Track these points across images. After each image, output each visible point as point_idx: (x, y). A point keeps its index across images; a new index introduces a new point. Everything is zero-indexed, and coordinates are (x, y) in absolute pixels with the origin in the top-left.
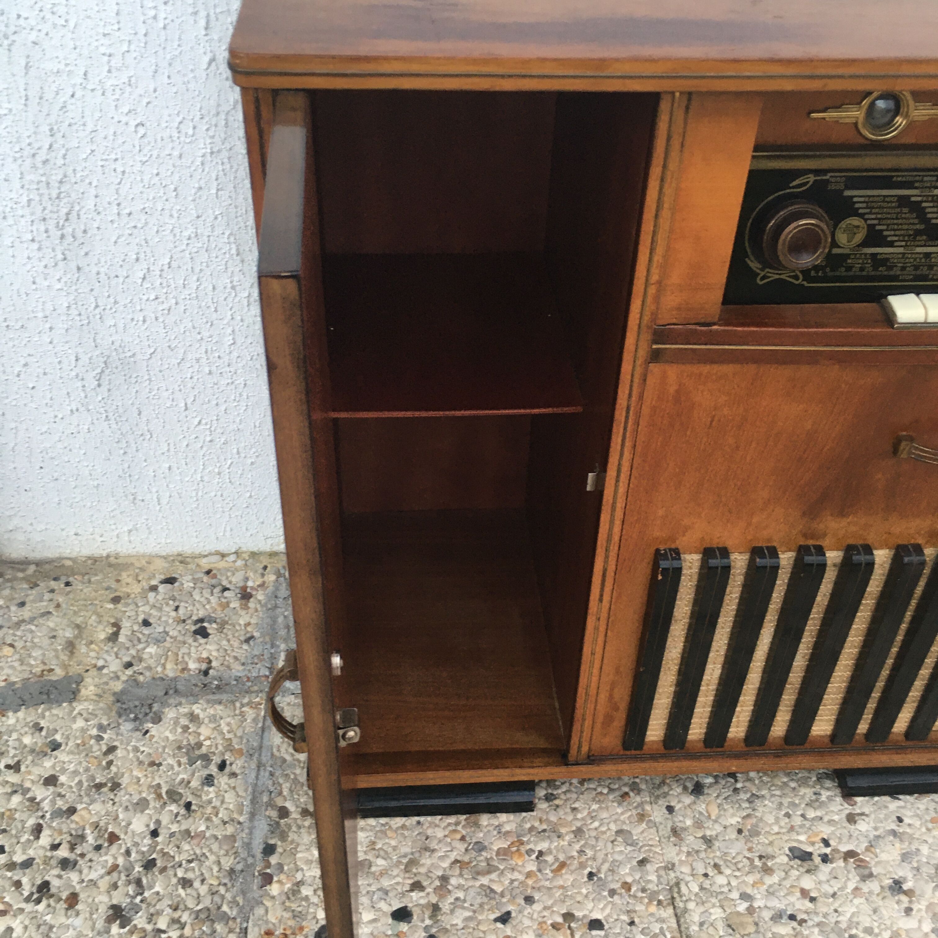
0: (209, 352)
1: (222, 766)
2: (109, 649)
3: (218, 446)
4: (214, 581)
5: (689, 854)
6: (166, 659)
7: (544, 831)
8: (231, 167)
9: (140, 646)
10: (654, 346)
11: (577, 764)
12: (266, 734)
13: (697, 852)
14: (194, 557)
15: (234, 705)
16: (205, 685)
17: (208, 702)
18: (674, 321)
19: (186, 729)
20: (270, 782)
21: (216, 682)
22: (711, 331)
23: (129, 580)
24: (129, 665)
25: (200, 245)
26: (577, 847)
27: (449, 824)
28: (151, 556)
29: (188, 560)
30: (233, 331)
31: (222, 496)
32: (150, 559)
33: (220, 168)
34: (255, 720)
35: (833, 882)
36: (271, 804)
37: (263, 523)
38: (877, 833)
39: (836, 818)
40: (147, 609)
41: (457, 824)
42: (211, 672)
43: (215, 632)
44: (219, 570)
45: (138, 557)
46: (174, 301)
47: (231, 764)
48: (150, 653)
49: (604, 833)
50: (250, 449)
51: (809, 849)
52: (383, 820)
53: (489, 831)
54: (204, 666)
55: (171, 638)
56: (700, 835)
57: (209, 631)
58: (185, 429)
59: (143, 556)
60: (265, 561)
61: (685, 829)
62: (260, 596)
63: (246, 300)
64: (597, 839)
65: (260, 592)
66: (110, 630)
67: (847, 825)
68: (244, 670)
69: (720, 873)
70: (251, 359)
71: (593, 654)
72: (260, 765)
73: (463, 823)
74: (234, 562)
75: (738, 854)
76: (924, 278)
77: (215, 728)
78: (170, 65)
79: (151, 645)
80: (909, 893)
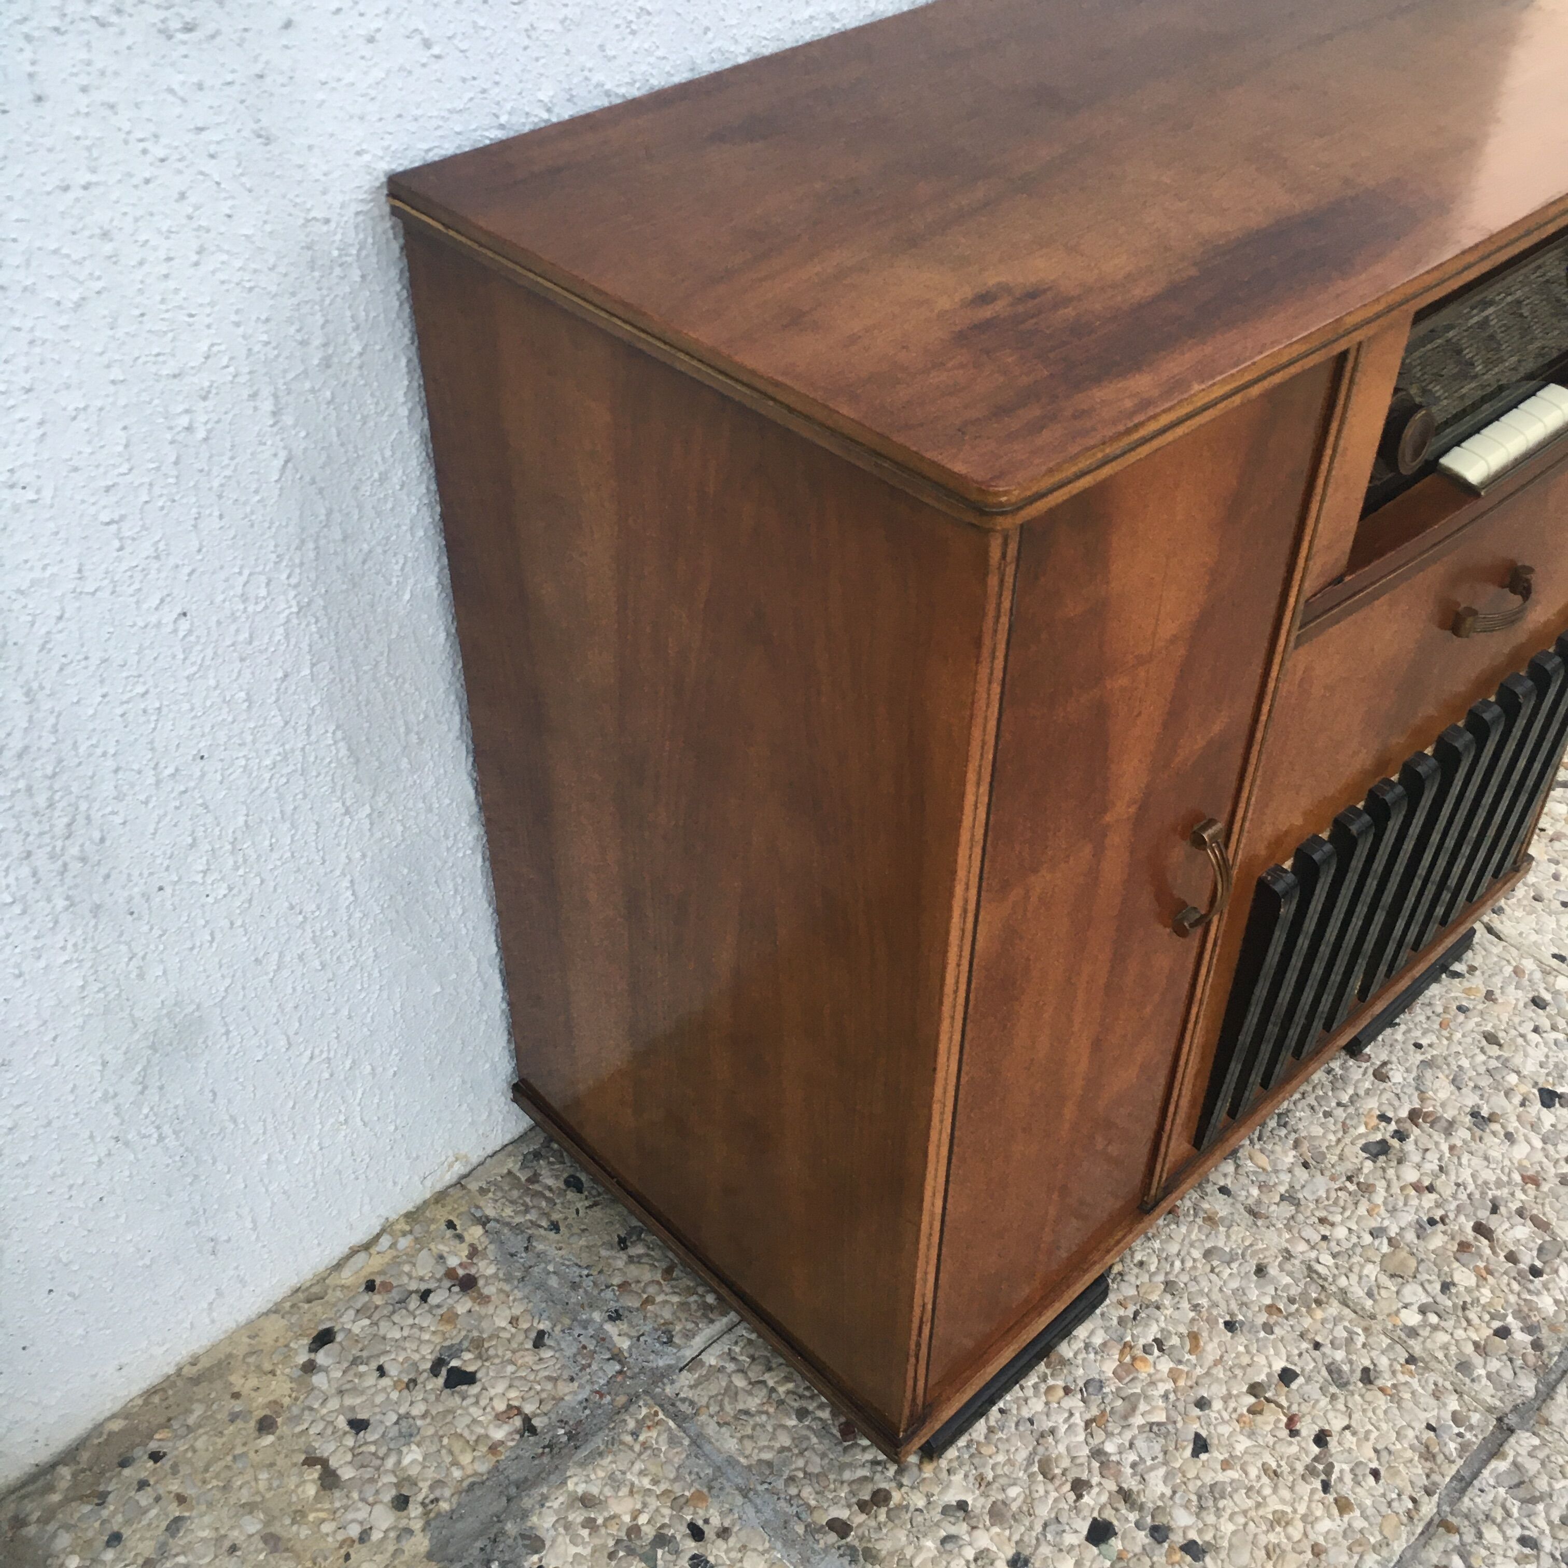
0: (318, 934)
1: (697, 1533)
2: (345, 1501)
3: (342, 1078)
4: (395, 1295)
5: (1288, 1228)
6: (451, 1452)
7: (1136, 1314)
8: (330, 619)
9: (390, 1463)
10: (1299, 633)
11: (1157, 1203)
12: (707, 1448)
13: (1293, 1217)
14: (321, 1279)
15: (622, 1443)
16: (550, 1446)
17: (583, 1464)
18: (1314, 591)
19: (590, 1523)
20: (783, 1504)
21: (561, 1432)
23: (253, 1382)
24: (401, 1503)
25: (290, 768)
26: (1185, 1305)
27: (1035, 1386)
28: (250, 1323)
29: (314, 1290)
30: (352, 882)
31: (352, 1154)
32: (252, 1328)
33: (313, 628)
34: (673, 1441)
35: (1428, 1155)
36: (812, 1530)
37: (416, 1158)
38: (1414, 1074)
39: (1367, 1085)
40: (334, 1404)
41: (1044, 1379)
42: (536, 1422)
43: (479, 1363)
44: (382, 1273)
45: (231, 1338)
46: (258, 881)
47: (706, 1521)
48: (414, 1461)
49: (1194, 1268)
50: (390, 1053)
51: (1378, 1137)
52: (962, 1442)
53: (1084, 1360)
54: (518, 1422)
55: (424, 1416)
56: (1277, 1199)
57: (470, 1369)
58: (290, 1081)
59: (239, 1329)
60: (441, 1214)
61: (1259, 1202)
62: (485, 1268)
63: (367, 821)
64: (1195, 1279)
65: (482, 1264)
66: (315, 1473)
67: (1383, 1085)
68: (581, 1386)
69: (1332, 1225)
70: (382, 910)
72: (745, 1492)
73: (1048, 1372)
74: (393, 1246)
75: (1328, 1191)
77: (631, 1493)
78: (220, 497)
79: (405, 1450)
80: (1491, 1118)
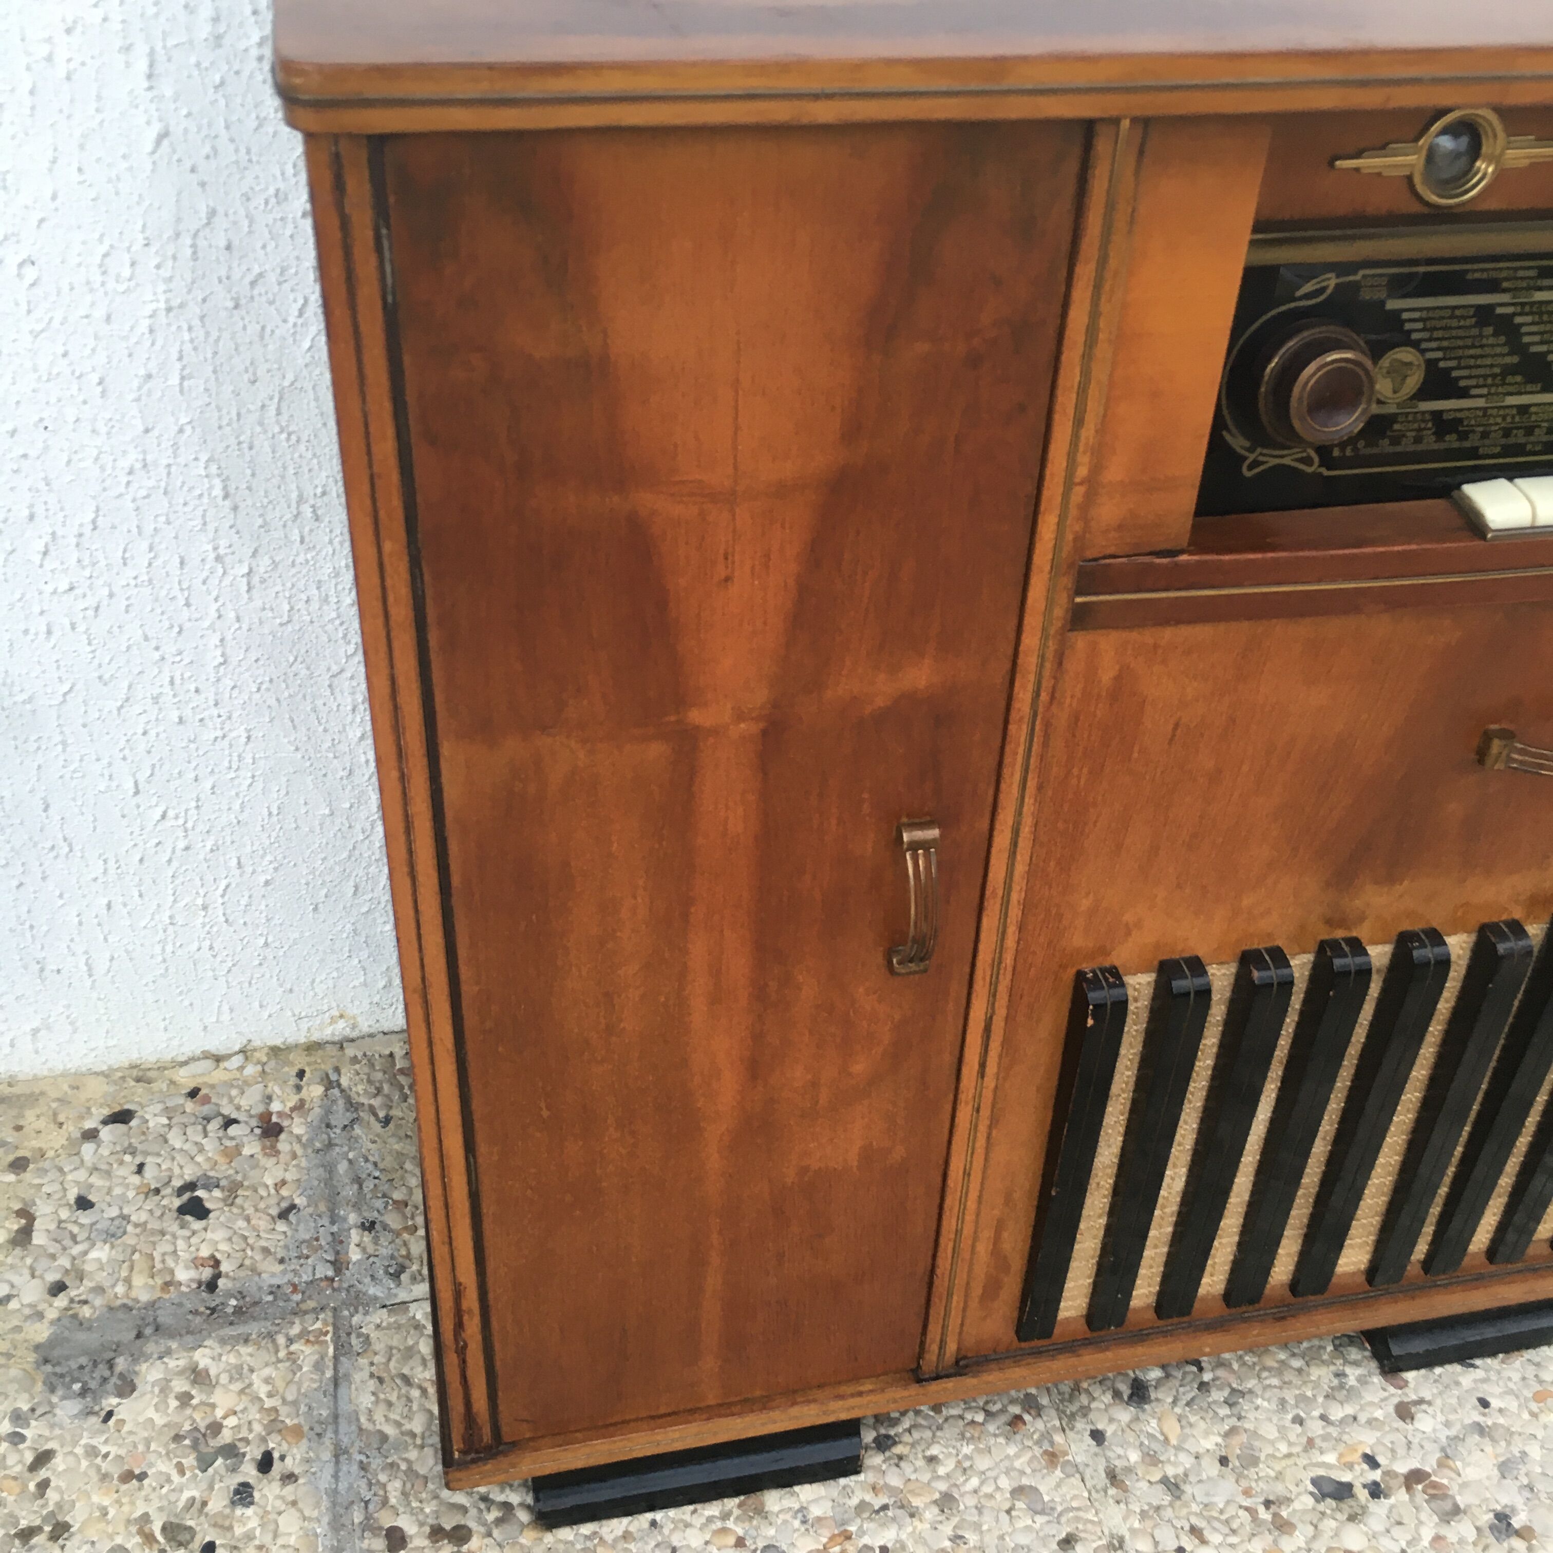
0: (178, 681)
1: (265, 1464)
2: (17, 1261)
3: (201, 857)
4: (206, 1110)
5: (1143, 1515)
6: (132, 1268)
7: (885, 1507)
8: (207, 334)
9: (76, 1250)
10: (1078, 600)
11: (937, 1378)
12: (342, 1391)
13: (1158, 1509)
14: (162, 1069)
15: (274, 1341)
16: (213, 1310)
17: (223, 1341)
18: (1112, 550)
19: (185, 1399)
20: (363, 1483)
21: (233, 1302)
22: (1176, 564)
23: (41, 1124)
24: (58, 1288)
25: (151, 483)
26: (947, 1529)
27: (710, 1520)
28: (78, 1075)
29: (151, 1074)
30: (222, 640)
31: (211, 948)
32: (77, 1080)
33: (186, 336)
34: (318, 1367)
35: (1396, 1531)
36: (369, 1526)
37: (291, 991)
38: (1453, 1432)
39: (1379, 1414)
40: (81, 1175)
41: (725, 1516)
42: (221, 1282)
43: (221, 1205)
44: (213, 1087)
45: (55, 1079)
46: (106, 591)
47: (282, 1458)
48: (99, 1260)
49: (990, 1496)
50: (262, 857)
51: (1346, 1477)
52: (586, 1529)
53: (785, 1522)
54: (207, 1273)
55: (136, 1225)
56: (1156, 1477)
57: (208, 1205)
58: (137, 831)
59: (64, 1075)
60: (299, 1060)
61: (1129, 1470)
62: (298, 1127)
63: (245, 580)
64: (979, 1509)
65: (297, 1120)
66: (15, 1225)
67: (1400, 1424)
68: (284, 1272)
69: (1204, 1541)
70: (259, 690)
71: (967, 1174)
72: (339, 1453)
73: (736, 1512)
74: (241, 1068)
75: (1228, 1502)
76: (1520, 450)
77: (242, 1392)
78: (82, 147)
79: (99, 1244)
80: (1525, 1533)
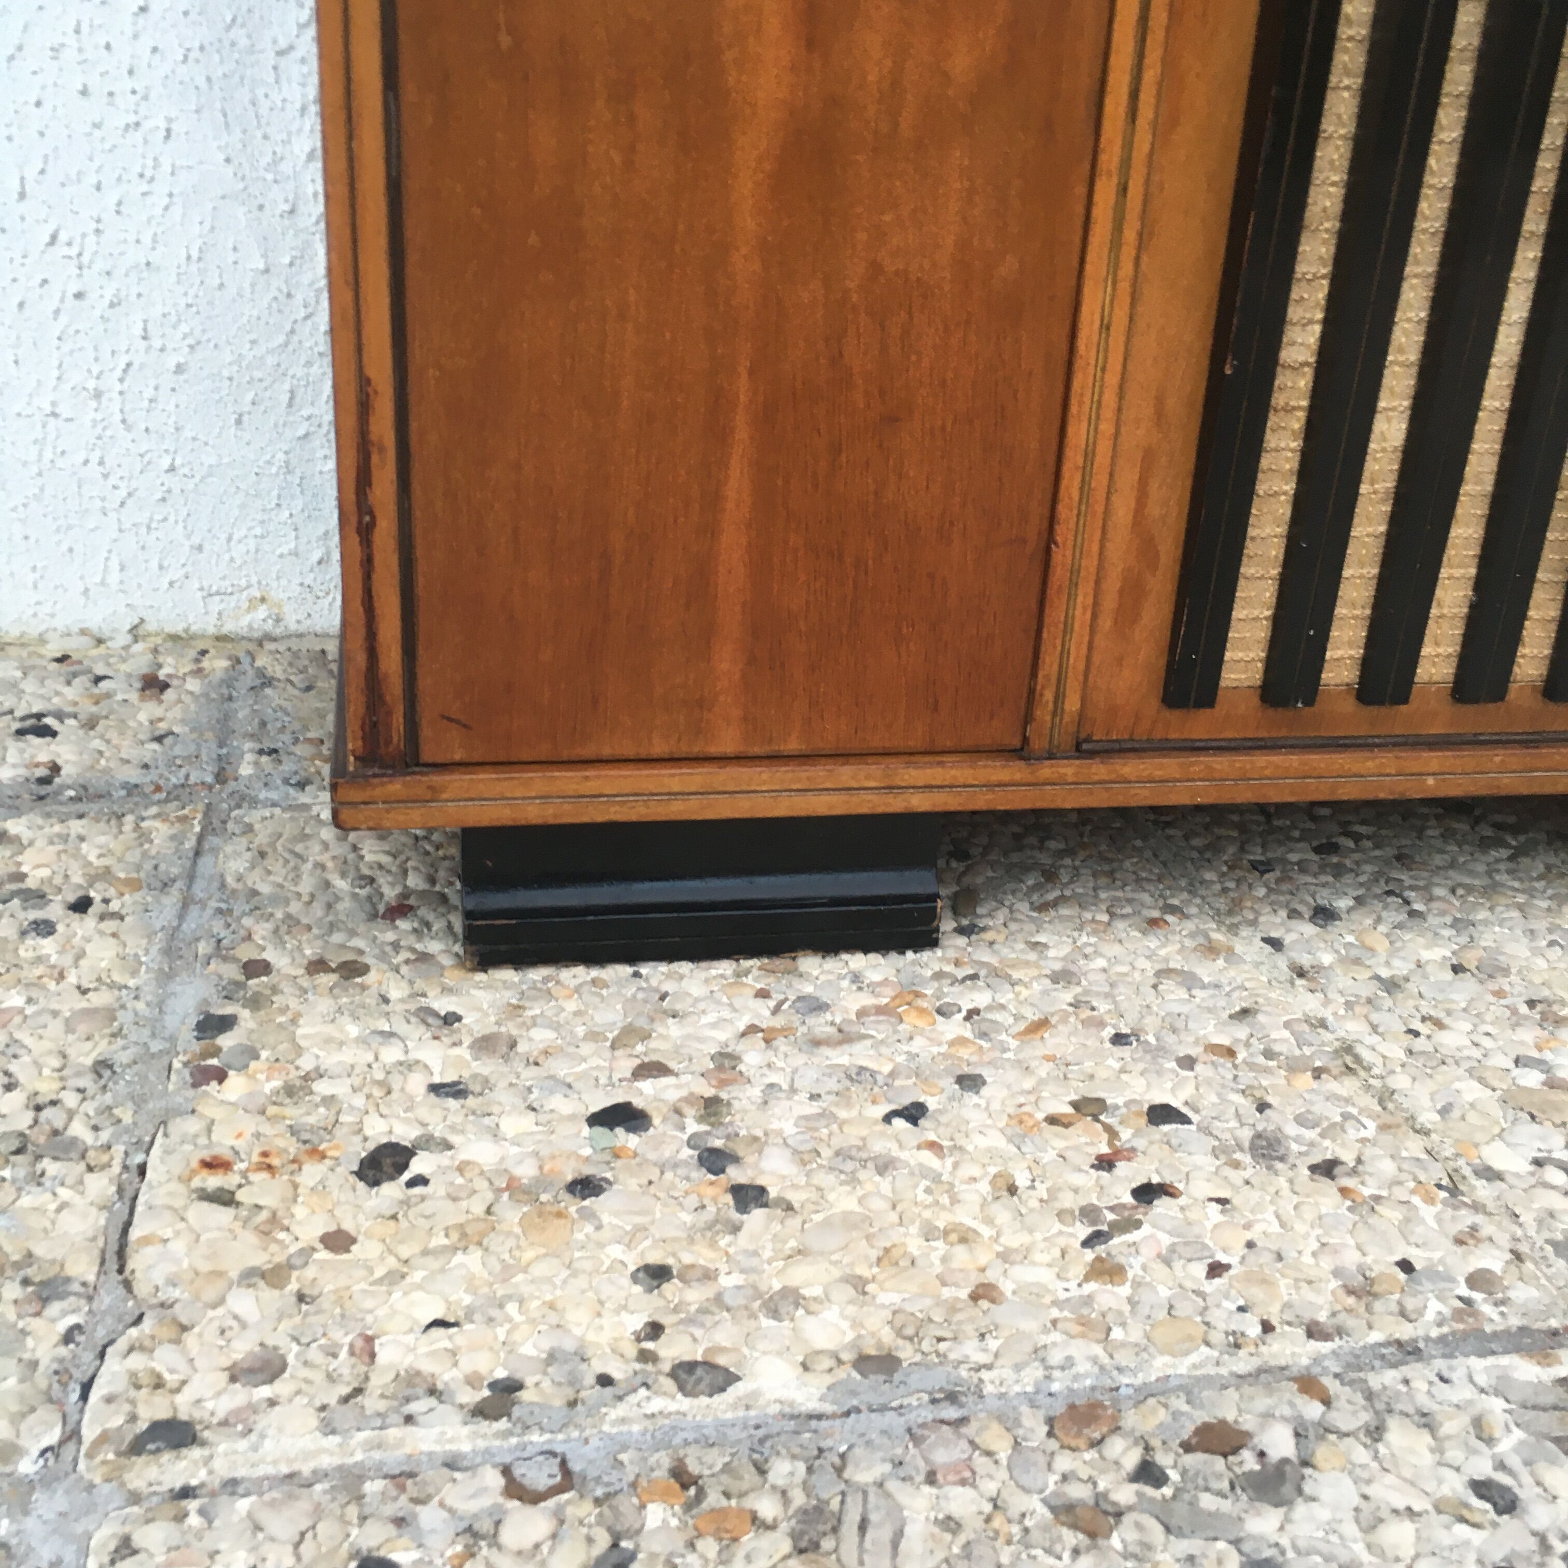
0: (85, 28)
1: (81, 905)
3: (97, 313)
4: (74, 670)
5: (1350, 1004)
7: (972, 977)
11: (1051, 756)
12: (205, 858)
13: (1370, 1000)
15: (119, 818)
16: (42, 796)
17: (48, 816)
20: (218, 924)
21: (71, 792)
26: (1064, 996)
27: (719, 976)
31: (101, 463)
34: (176, 839)
36: (219, 956)
37: (200, 548)
42: (59, 779)
43: (74, 729)
44: (87, 656)
47: (106, 902)
49: (1126, 974)
50: (174, 327)
54: (40, 773)
56: (1365, 975)
57: (56, 729)
58: (18, 260)
60: (203, 645)
61: (1322, 968)
62: (191, 685)
64: (1111, 984)
65: (191, 681)
68: (148, 775)
69: (1445, 1028)
70: (186, 58)
72: (188, 901)
73: (756, 971)
77: (63, 853)
